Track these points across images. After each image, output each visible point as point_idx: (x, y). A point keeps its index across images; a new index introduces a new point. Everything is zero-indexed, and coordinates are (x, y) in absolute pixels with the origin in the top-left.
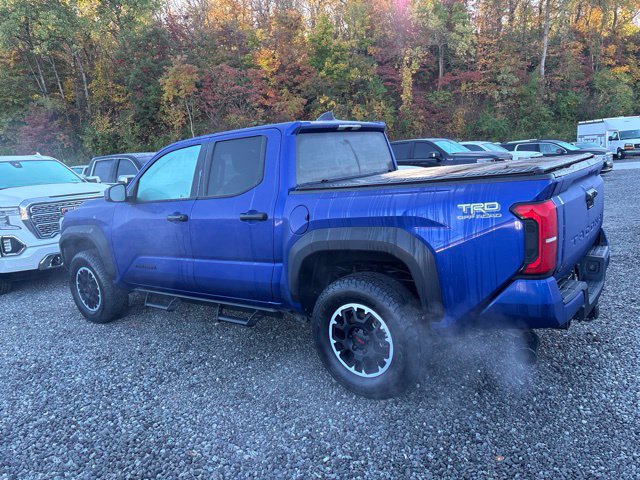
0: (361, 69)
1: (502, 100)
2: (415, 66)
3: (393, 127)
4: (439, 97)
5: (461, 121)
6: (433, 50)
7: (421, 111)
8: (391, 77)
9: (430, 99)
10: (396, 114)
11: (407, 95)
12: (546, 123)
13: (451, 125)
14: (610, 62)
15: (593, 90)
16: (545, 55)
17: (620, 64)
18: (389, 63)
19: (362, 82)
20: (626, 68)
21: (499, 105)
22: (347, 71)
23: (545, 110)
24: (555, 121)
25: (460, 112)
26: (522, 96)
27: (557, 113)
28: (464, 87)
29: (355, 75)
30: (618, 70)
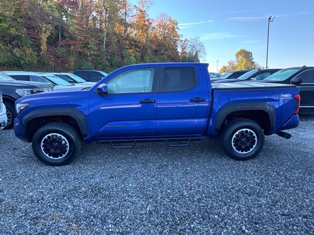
0: (17, 29)
1: (90, 56)
2: (48, 33)
3: (37, 62)
4: (61, 51)
5: (72, 63)
6: (56, 28)
7: (52, 56)
8: (34, 36)
9: (56, 51)
10: (39, 56)
11: (44, 47)
12: (108, 68)
13: (68, 64)
14: (127, 47)
15: (123, 57)
16: (105, 40)
17: (130, 49)
18: (32, 29)
19: (18, 36)
20: (132, 50)
21: (89, 58)
22: (8, 29)
23: (107, 63)
24: (111, 68)
25: (72, 59)
26: (98, 56)
27: (112, 65)
28: (72, 47)
29: (13, 31)
30: (130, 50)
